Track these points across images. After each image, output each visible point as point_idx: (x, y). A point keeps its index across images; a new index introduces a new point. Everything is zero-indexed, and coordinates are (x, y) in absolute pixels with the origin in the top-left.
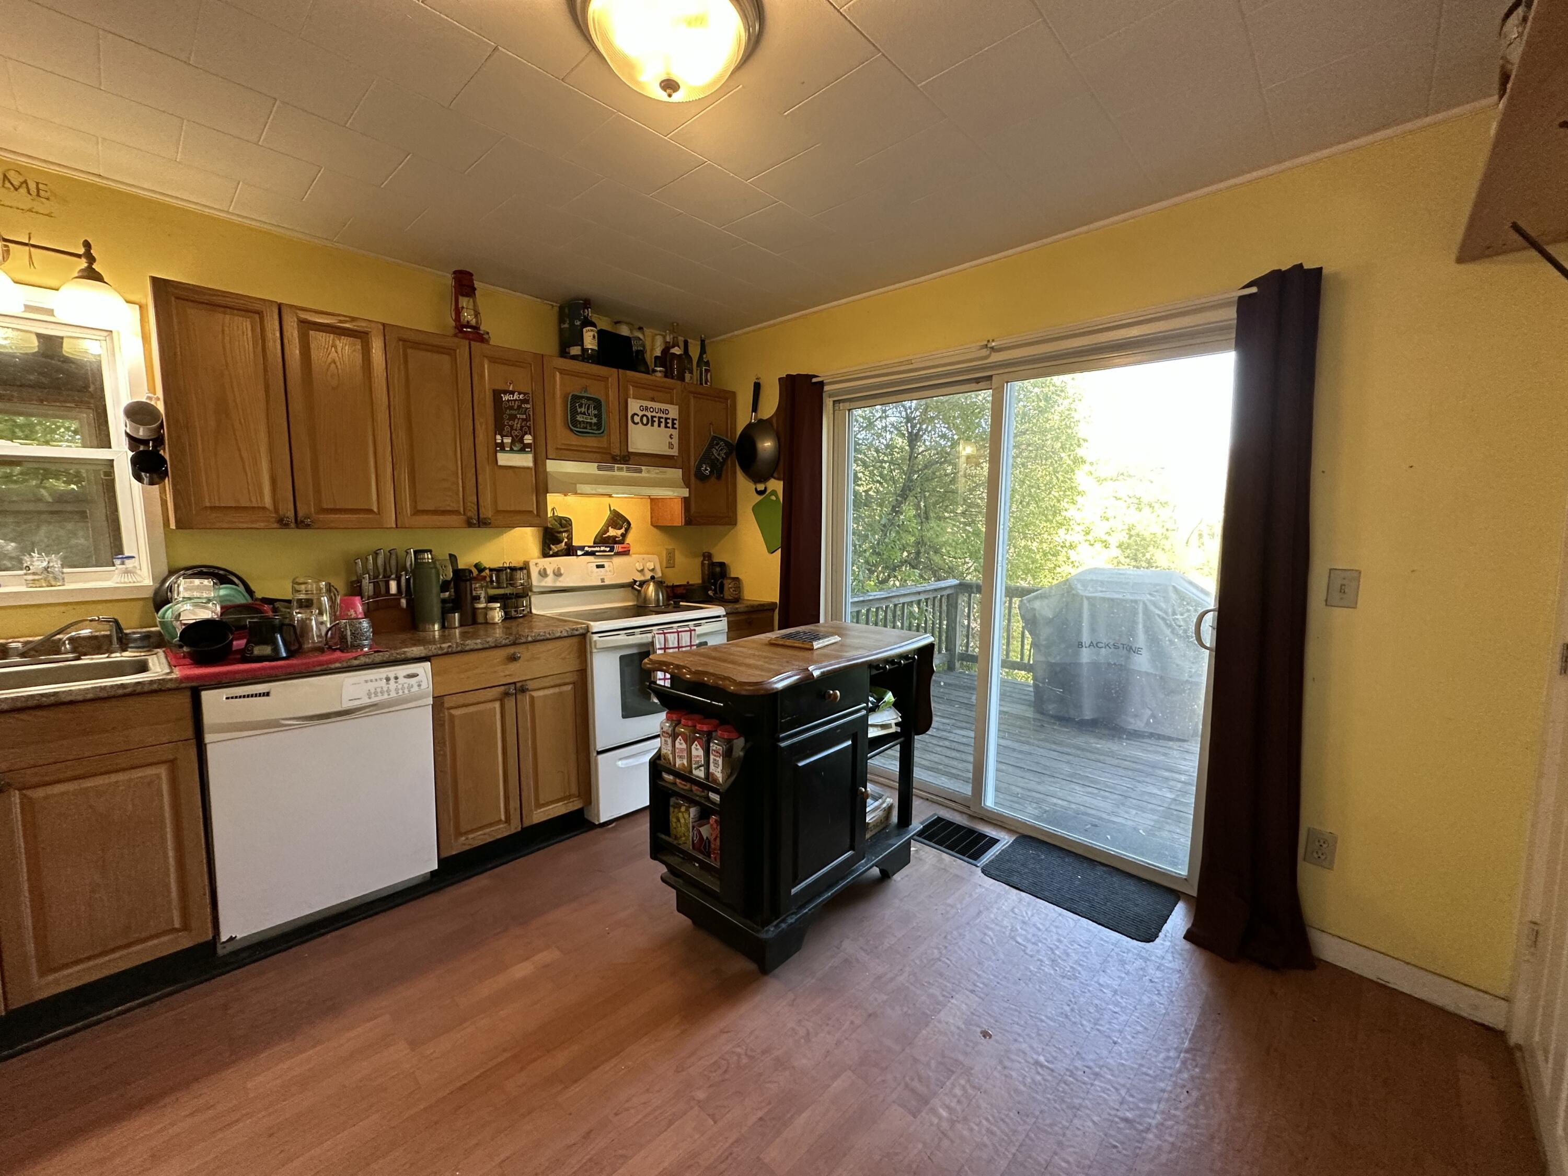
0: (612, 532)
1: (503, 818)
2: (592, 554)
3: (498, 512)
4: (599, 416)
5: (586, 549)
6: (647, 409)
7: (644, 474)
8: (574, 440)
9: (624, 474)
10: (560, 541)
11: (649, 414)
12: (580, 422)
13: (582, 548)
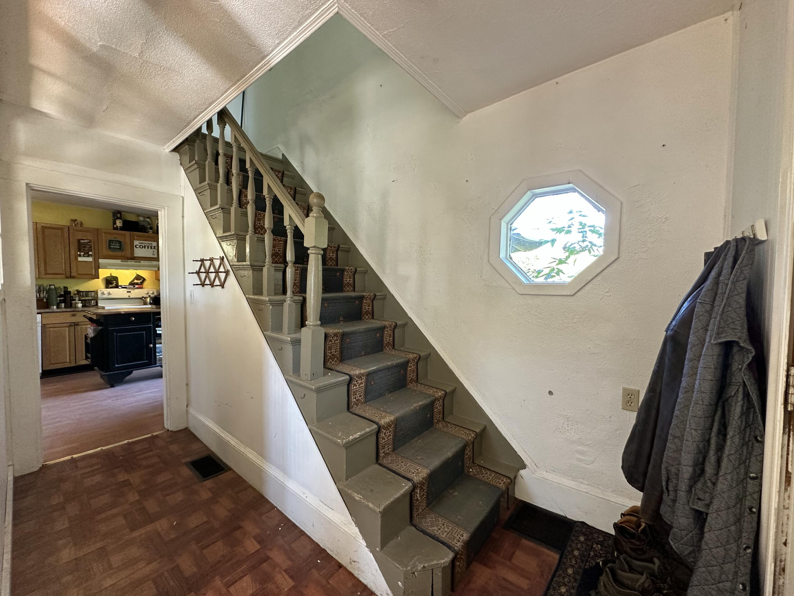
0: (136, 281)
1: (68, 361)
2: (125, 288)
3: (79, 274)
4: (120, 246)
5: (123, 286)
6: (142, 243)
7: (141, 263)
8: (111, 253)
9: (133, 263)
10: (113, 284)
11: (143, 245)
12: (112, 248)
13: (121, 286)
